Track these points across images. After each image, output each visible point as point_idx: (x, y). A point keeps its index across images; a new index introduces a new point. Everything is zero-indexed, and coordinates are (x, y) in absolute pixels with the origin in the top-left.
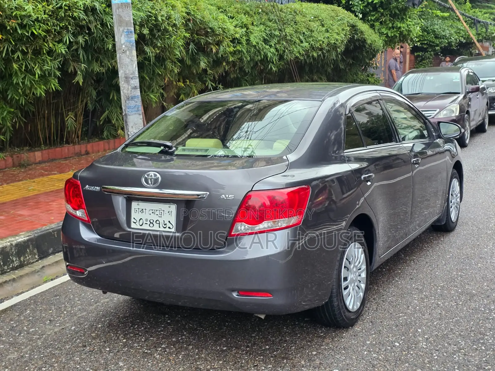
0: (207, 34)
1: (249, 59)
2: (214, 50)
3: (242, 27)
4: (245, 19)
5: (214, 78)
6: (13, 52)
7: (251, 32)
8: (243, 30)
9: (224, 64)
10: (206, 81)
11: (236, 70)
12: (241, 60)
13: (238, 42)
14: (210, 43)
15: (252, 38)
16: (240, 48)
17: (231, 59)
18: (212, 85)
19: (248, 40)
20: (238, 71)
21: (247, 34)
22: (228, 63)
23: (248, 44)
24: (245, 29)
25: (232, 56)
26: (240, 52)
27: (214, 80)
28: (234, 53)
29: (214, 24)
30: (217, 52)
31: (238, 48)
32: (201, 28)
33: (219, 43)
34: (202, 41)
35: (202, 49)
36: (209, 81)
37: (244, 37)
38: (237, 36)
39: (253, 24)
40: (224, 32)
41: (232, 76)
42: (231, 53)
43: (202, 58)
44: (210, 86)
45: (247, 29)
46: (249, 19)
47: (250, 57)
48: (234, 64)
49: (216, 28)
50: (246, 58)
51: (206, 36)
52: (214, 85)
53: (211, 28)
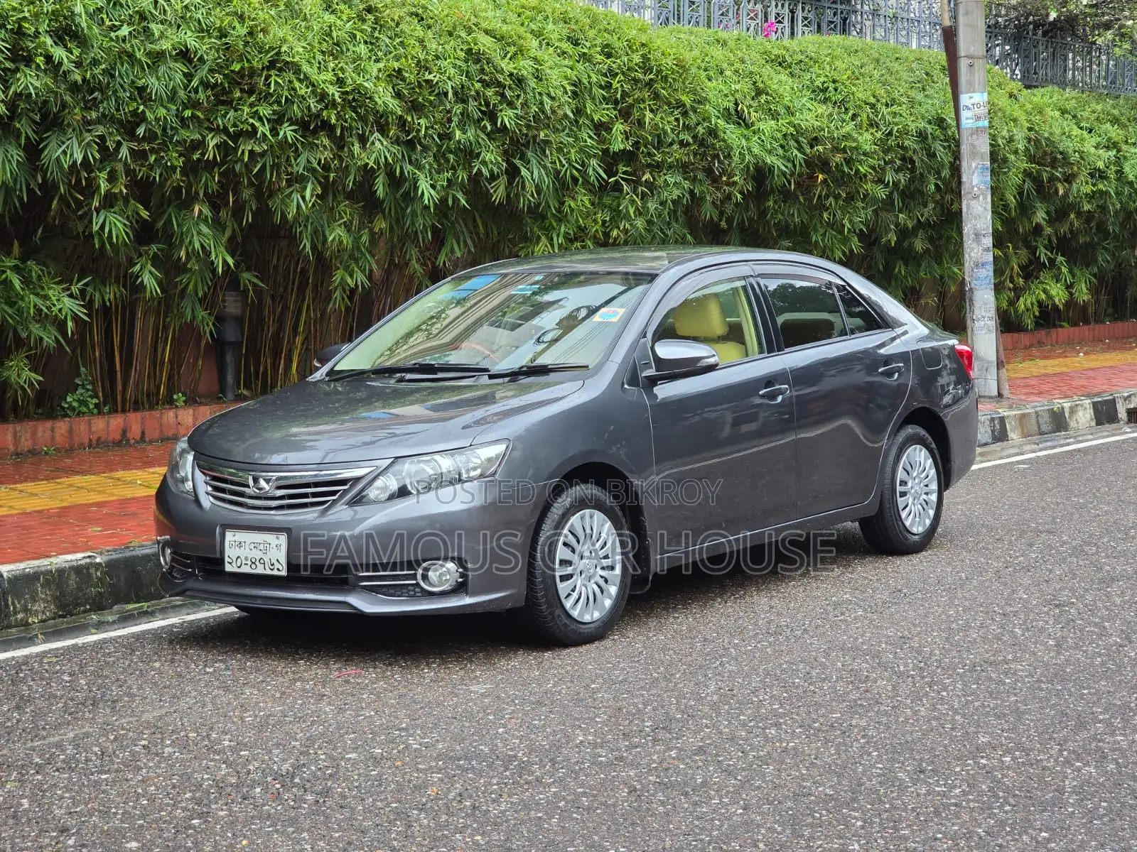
0: (1054, 163)
1: (1118, 206)
2: (1061, 192)
3: (1108, 148)
4: (1114, 132)
5: (1050, 241)
6: (827, 197)
7: (1125, 157)
8: (1110, 153)
9: (1072, 216)
10: (1036, 248)
11: (1091, 228)
12: (1103, 208)
13: (1100, 176)
14: (1058, 179)
15: (1127, 169)
16: (1105, 186)
17: (1087, 207)
18: (1046, 255)
19: (1120, 172)
20: (1094, 231)
21: (1118, 161)
22: (1079, 214)
23: (1118, 180)
24: (1114, 152)
25: (1088, 202)
26: (1103, 194)
27: (1049, 247)
28: (1091, 197)
29: (1068, 146)
30: (1066, 195)
31: (1101, 186)
32: (1045, 153)
33: (1069, 179)
34: (1045, 175)
35: (1043, 189)
36: (1042, 248)
37: (1112, 167)
38: (1101, 165)
39: (1126, 142)
40: (1082, 158)
41: (1081, 240)
42: (1087, 194)
43: (1038, 205)
44: (1043, 256)
45: (1119, 151)
46: (1121, 132)
47: (1121, 203)
48: (1089, 217)
49: (1070, 151)
50: (1113, 205)
51: (1053, 167)
52: (1049, 253)
53: (1061, 153)
